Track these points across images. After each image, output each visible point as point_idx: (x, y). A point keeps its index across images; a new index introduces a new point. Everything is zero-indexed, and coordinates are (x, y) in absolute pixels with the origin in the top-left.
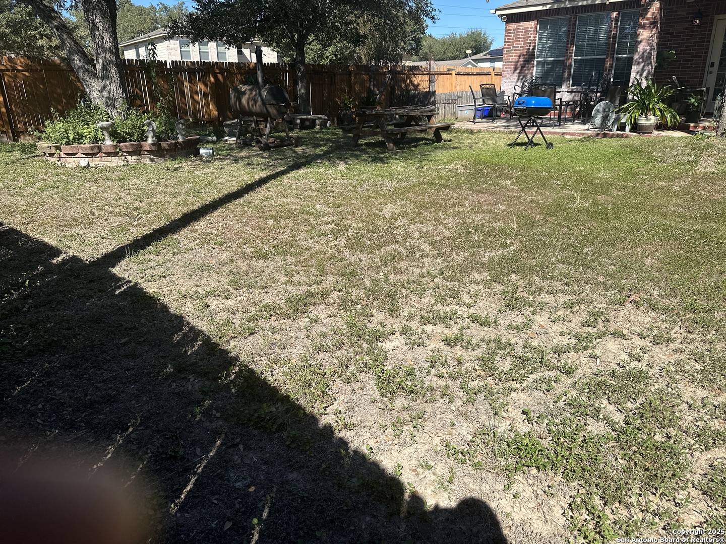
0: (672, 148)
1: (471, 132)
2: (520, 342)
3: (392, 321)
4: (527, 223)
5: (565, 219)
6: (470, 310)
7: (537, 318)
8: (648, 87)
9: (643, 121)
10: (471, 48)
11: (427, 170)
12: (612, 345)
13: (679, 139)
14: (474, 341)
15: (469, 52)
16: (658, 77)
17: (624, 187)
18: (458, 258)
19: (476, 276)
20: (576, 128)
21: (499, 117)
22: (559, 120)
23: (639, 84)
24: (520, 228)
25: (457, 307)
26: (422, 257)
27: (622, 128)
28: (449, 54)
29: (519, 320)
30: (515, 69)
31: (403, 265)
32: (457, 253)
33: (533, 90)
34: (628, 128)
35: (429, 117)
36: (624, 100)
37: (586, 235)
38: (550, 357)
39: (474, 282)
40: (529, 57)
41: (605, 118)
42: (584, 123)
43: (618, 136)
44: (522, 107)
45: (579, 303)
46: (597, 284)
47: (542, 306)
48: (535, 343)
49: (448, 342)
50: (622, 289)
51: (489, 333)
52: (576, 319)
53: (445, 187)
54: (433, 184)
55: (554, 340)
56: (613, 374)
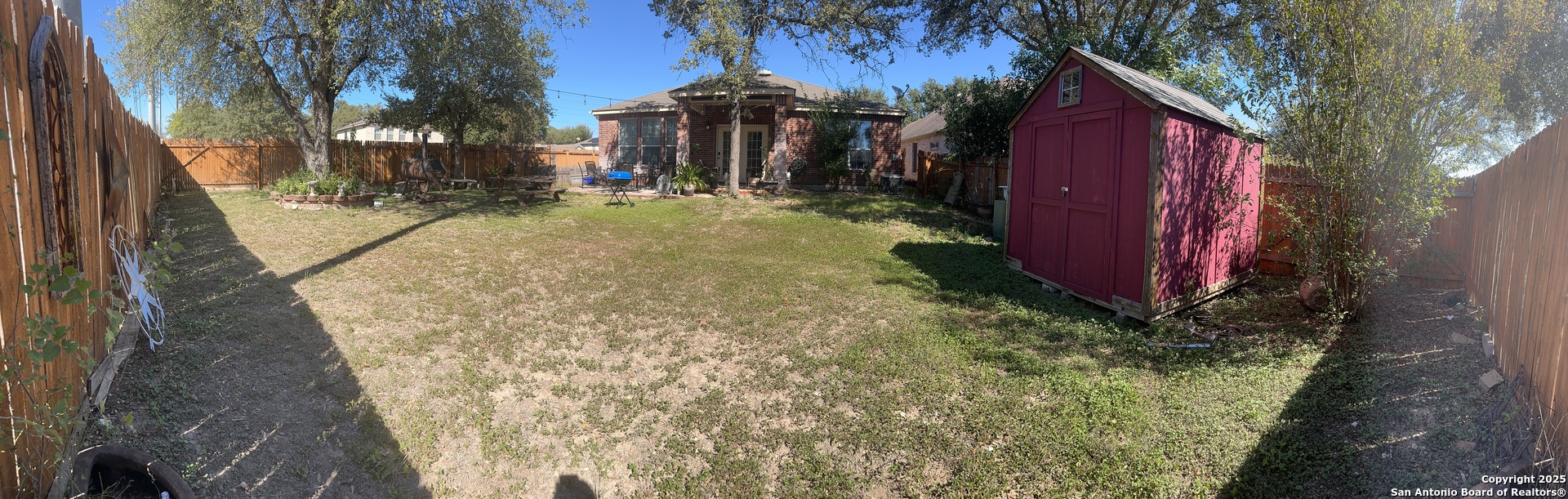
0: (706, 205)
1: (579, 194)
2: (622, 383)
3: (505, 366)
4: (622, 267)
5: (647, 261)
6: (578, 353)
7: (634, 354)
8: (687, 166)
9: (686, 188)
10: (580, 136)
11: (548, 223)
12: (694, 370)
13: (709, 199)
14: (581, 389)
15: (578, 139)
16: (693, 158)
17: (682, 233)
18: (569, 300)
19: (584, 318)
20: (647, 192)
21: (598, 184)
22: (637, 187)
23: (682, 164)
24: (617, 271)
25: (566, 351)
26: (538, 299)
27: (675, 192)
28: (566, 140)
29: (619, 360)
30: (606, 153)
31: (520, 308)
32: (568, 296)
33: (619, 167)
34: (679, 192)
35: (550, 184)
36: (674, 174)
37: (662, 273)
38: (648, 396)
39: (582, 324)
40: (615, 145)
41: (665, 186)
42: (652, 189)
43: (673, 197)
44: (613, 178)
45: (665, 335)
46: (675, 315)
47: (638, 342)
48: (634, 383)
49: (559, 392)
50: (693, 316)
51: (593, 377)
52: (665, 350)
53: (560, 237)
54: (551, 235)
55: (650, 376)
56: (698, 401)
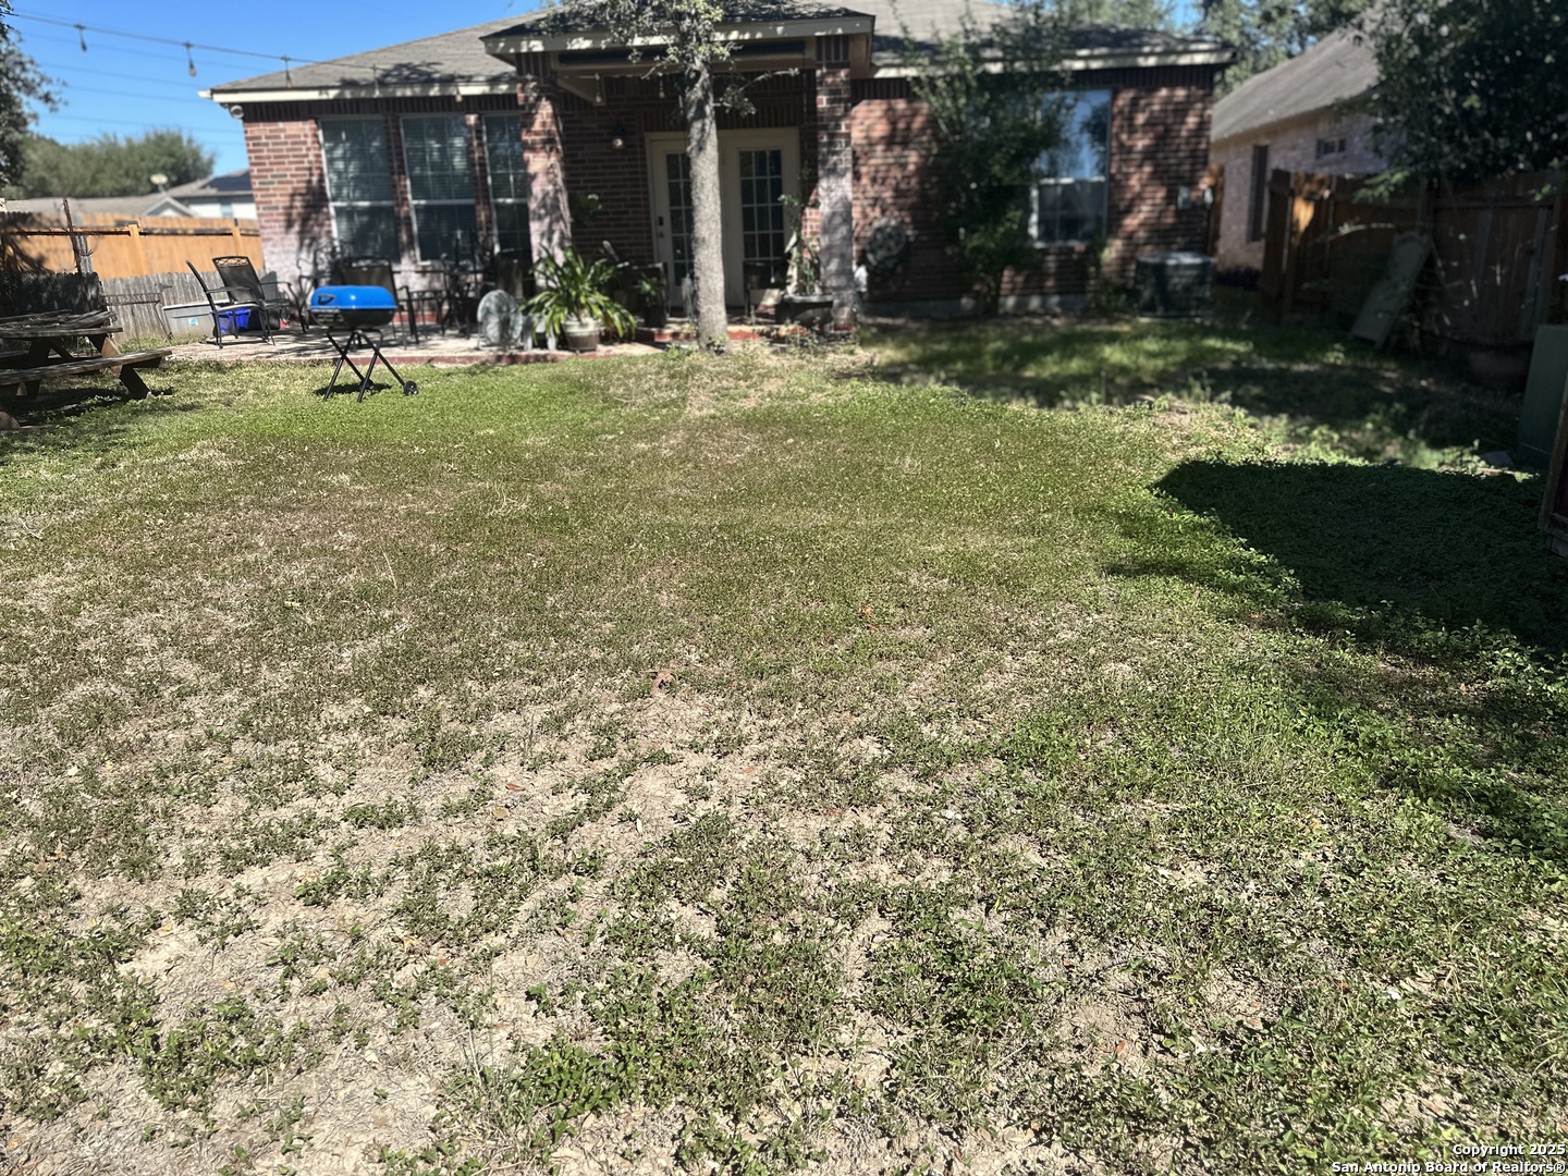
0: (639, 377)
1: (219, 367)
2: (479, 837)
4: (416, 566)
5: (490, 543)
6: (345, 800)
7: (497, 770)
8: (567, 264)
9: (575, 329)
10: (164, 170)
12: (653, 783)
13: (646, 358)
14: (376, 873)
15: (159, 179)
16: (583, 241)
17: (581, 461)
18: (278, 678)
19: (335, 712)
20: (450, 347)
21: (276, 330)
22: (414, 330)
23: (551, 258)
24: (403, 579)
25: (310, 802)
26: (182, 695)
27: (541, 342)
28: (109, 184)
29: (462, 789)
30: (289, 224)
33: (341, 272)
34: (552, 342)
35: (99, 341)
36: (531, 289)
37: (540, 570)
39: (337, 728)
40: (315, 200)
41: (505, 325)
42: (465, 334)
43: (537, 359)
44: (331, 309)
45: (569, 715)
46: (591, 667)
47: (502, 741)
48: (510, 830)
49: (313, 897)
50: (637, 666)
51: (404, 840)
52: (575, 750)
55: (546, 809)
56: (672, 843)
